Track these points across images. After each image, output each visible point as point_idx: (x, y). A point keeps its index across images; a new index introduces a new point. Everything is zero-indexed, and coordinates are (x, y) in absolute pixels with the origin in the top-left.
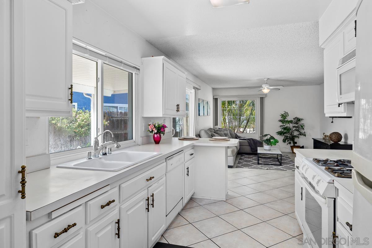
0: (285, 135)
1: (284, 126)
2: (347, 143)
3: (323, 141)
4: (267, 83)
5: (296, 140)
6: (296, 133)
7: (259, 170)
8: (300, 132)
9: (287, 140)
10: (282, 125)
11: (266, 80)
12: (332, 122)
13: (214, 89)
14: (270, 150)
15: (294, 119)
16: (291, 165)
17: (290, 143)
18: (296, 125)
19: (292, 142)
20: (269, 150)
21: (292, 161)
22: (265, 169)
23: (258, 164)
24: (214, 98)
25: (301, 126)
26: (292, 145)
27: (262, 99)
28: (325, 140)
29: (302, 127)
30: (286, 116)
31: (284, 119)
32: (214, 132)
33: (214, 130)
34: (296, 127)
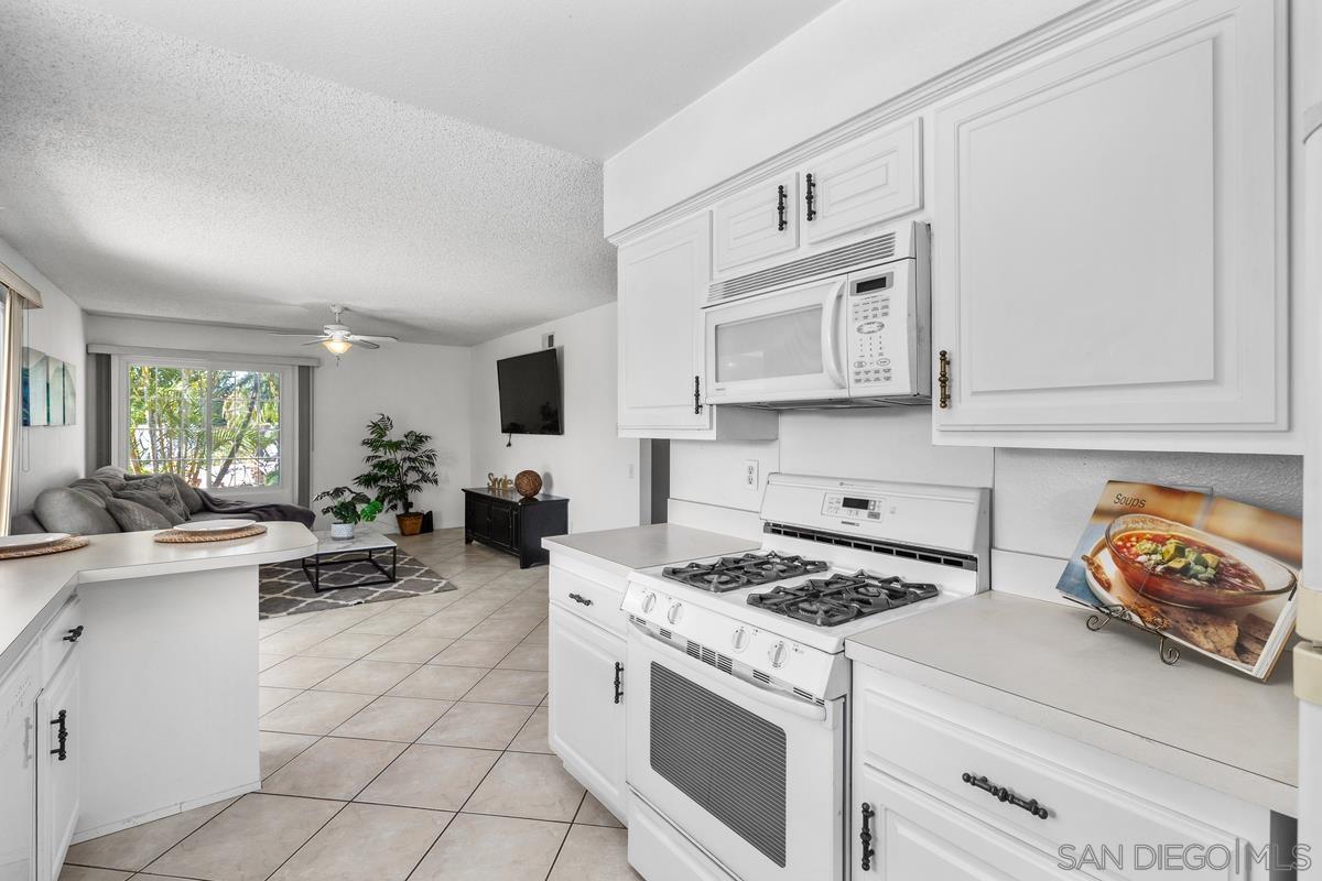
0: (380, 483)
1: (376, 457)
2: (549, 496)
3: (490, 494)
4: (340, 323)
5: (412, 496)
6: (412, 478)
7: (329, 611)
8: (424, 474)
9: (387, 501)
10: (372, 454)
11: (336, 310)
12: (509, 445)
13: (89, 315)
14: (353, 538)
15: (406, 436)
16: (421, 576)
17: (394, 507)
18: (413, 455)
19: (400, 504)
20: (349, 539)
21: (414, 560)
22: (350, 603)
23: (318, 590)
24: (88, 353)
25: (428, 457)
26: (400, 511)
27: (305, 374)
28: (494, 492)
29: (430, 460)
30: (386, 429)
31: (382, 436)
32: (116, 496)
33: (106, 483)
34: (410, 459)
